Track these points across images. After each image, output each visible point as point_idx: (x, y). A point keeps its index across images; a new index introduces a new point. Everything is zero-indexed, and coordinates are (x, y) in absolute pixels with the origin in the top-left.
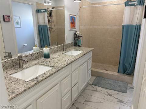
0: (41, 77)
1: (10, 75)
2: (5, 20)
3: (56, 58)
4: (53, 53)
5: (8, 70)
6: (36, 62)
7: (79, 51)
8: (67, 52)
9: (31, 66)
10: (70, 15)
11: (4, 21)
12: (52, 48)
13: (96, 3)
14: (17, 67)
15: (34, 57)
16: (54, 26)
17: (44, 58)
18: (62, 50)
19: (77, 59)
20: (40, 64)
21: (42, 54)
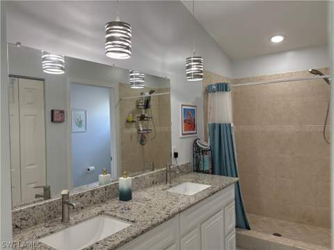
0: (102, 246)
1: (39, 237)
2: (55, 119)
3: (146, 200)
4: (142, 188)
5: (37, 226)
6: (99, 210)
7: (203, 183)
8: (175, 185)
9: (87, 219)
10: (182, 105)
11: (52, 120)
12: (140, 176)
13: (242, 79)
14: (56, 219)
15: (97, 197)
16: (152, 128)
17: (120, 200)
18: (163, 181)
19: (194, 204)
20: (107, 214)
21: (116, 190)
